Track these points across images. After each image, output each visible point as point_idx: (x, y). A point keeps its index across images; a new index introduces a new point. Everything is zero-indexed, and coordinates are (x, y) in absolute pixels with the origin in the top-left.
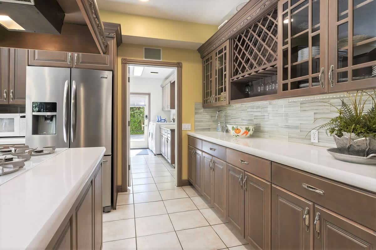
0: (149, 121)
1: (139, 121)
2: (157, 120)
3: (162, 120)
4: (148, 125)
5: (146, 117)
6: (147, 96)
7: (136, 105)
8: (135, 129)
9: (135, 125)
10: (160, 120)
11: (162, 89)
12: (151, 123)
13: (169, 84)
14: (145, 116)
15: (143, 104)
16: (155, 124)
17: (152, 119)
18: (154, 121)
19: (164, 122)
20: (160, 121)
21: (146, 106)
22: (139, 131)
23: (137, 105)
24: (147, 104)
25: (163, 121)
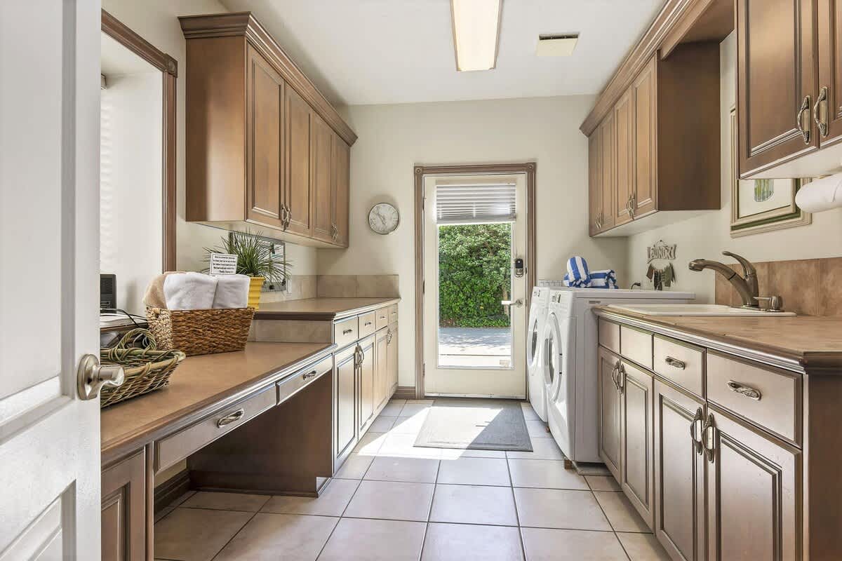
0: (532, 282)
1: (495, 288)
2: (572, 278)
3: (592, 277)
4: (528, 304)
5: (519, 264)
6: (522, 178)
7: (474, 213)
8: (487, 312)
9: (485, 300)
10: (584, 276)
11: (586, 139)
12: (543, 293)
13: (652, 67)
14: (513, 263)
15: (505, 209)
16: (568, 295)
17: (541, 273)
18: (556, 283)
19: (607, 286)
20: (586, 282)
21: (518, 218)
22: (497, 316)
23: (481, 217)
24: (521, 208)
25: (601, 282)
